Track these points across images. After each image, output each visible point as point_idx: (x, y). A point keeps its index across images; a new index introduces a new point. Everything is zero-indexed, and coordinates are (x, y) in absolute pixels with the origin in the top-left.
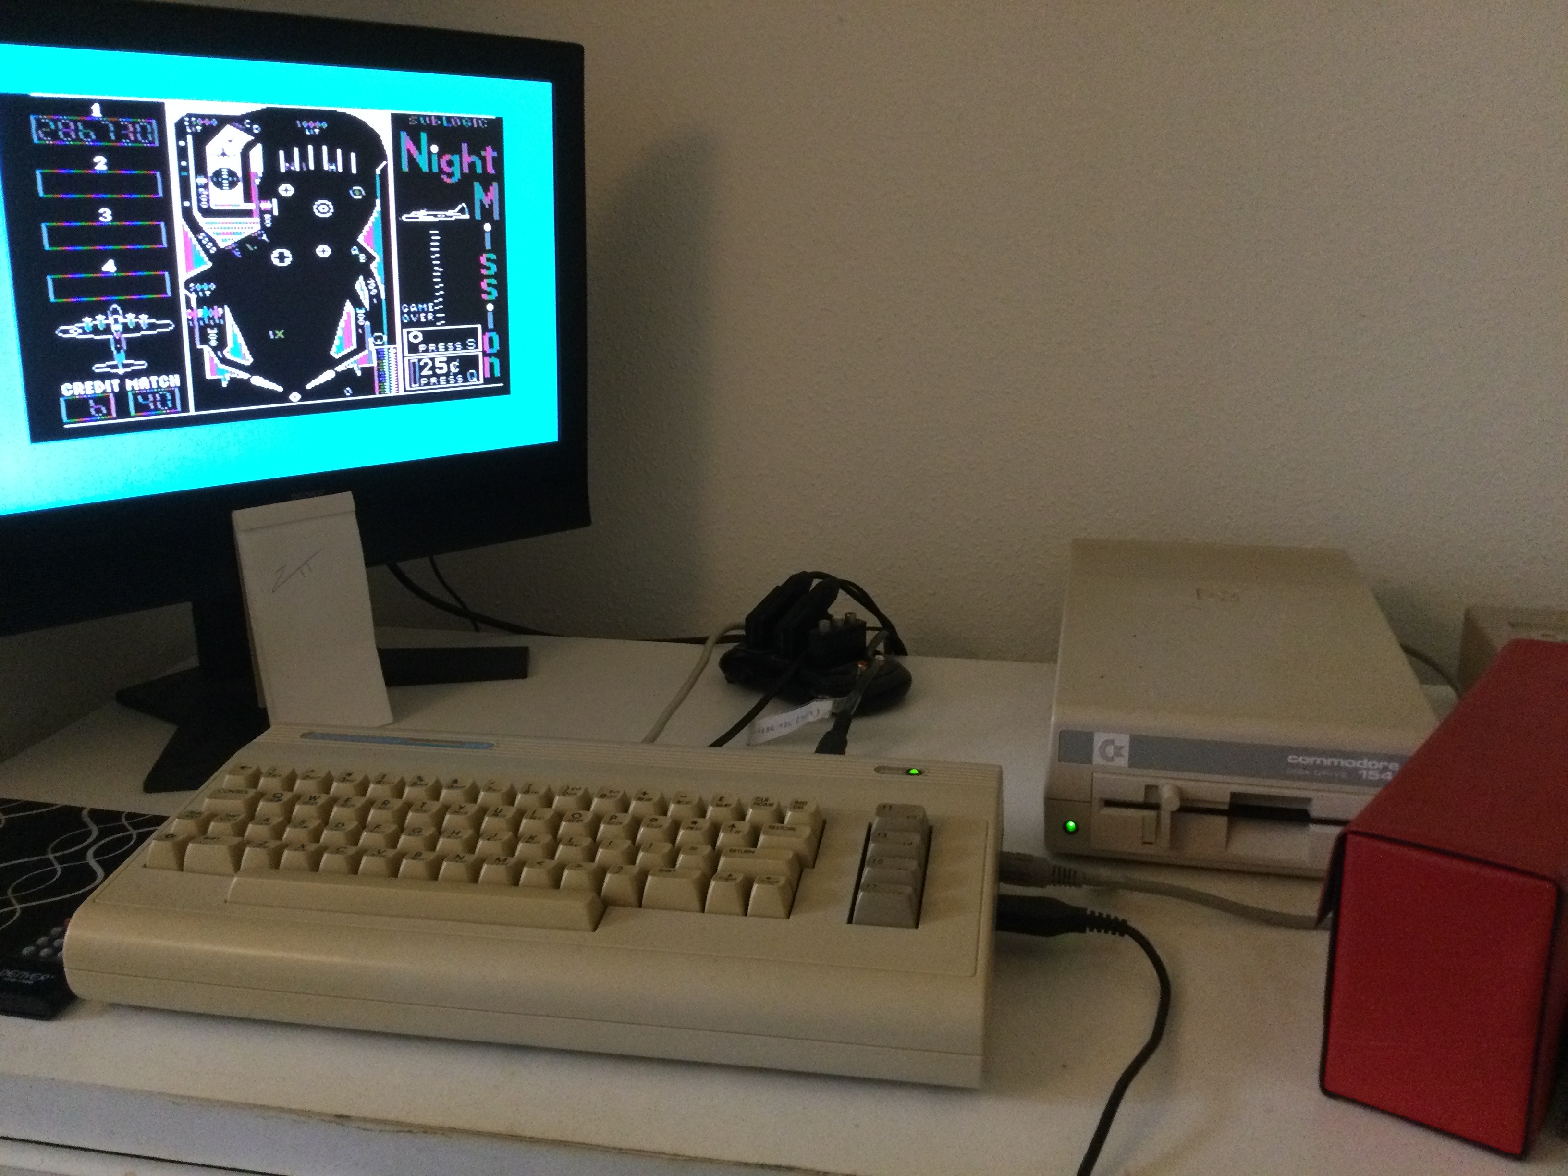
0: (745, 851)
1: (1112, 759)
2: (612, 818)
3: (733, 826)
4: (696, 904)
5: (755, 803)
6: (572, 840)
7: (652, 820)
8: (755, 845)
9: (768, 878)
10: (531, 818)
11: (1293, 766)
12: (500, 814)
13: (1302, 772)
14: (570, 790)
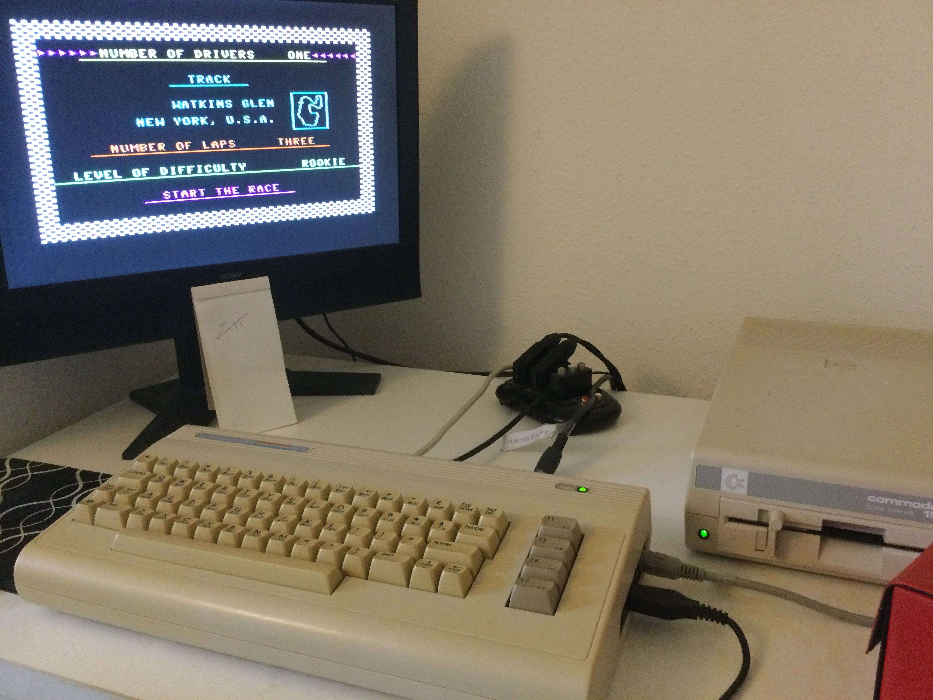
0: (445, 544)
1: (735, 488)
2: (363, 511)
3: (442, 523)
4: (404, 582)
5: (460, 507)
6: (332, 526)
7: (389, 515)
8: (453, 539)
9: (455, 567)
10: (311, 507)
11: (872, 504)
12: (292, 502)
13: (877, 508)
14: (342, 487)
